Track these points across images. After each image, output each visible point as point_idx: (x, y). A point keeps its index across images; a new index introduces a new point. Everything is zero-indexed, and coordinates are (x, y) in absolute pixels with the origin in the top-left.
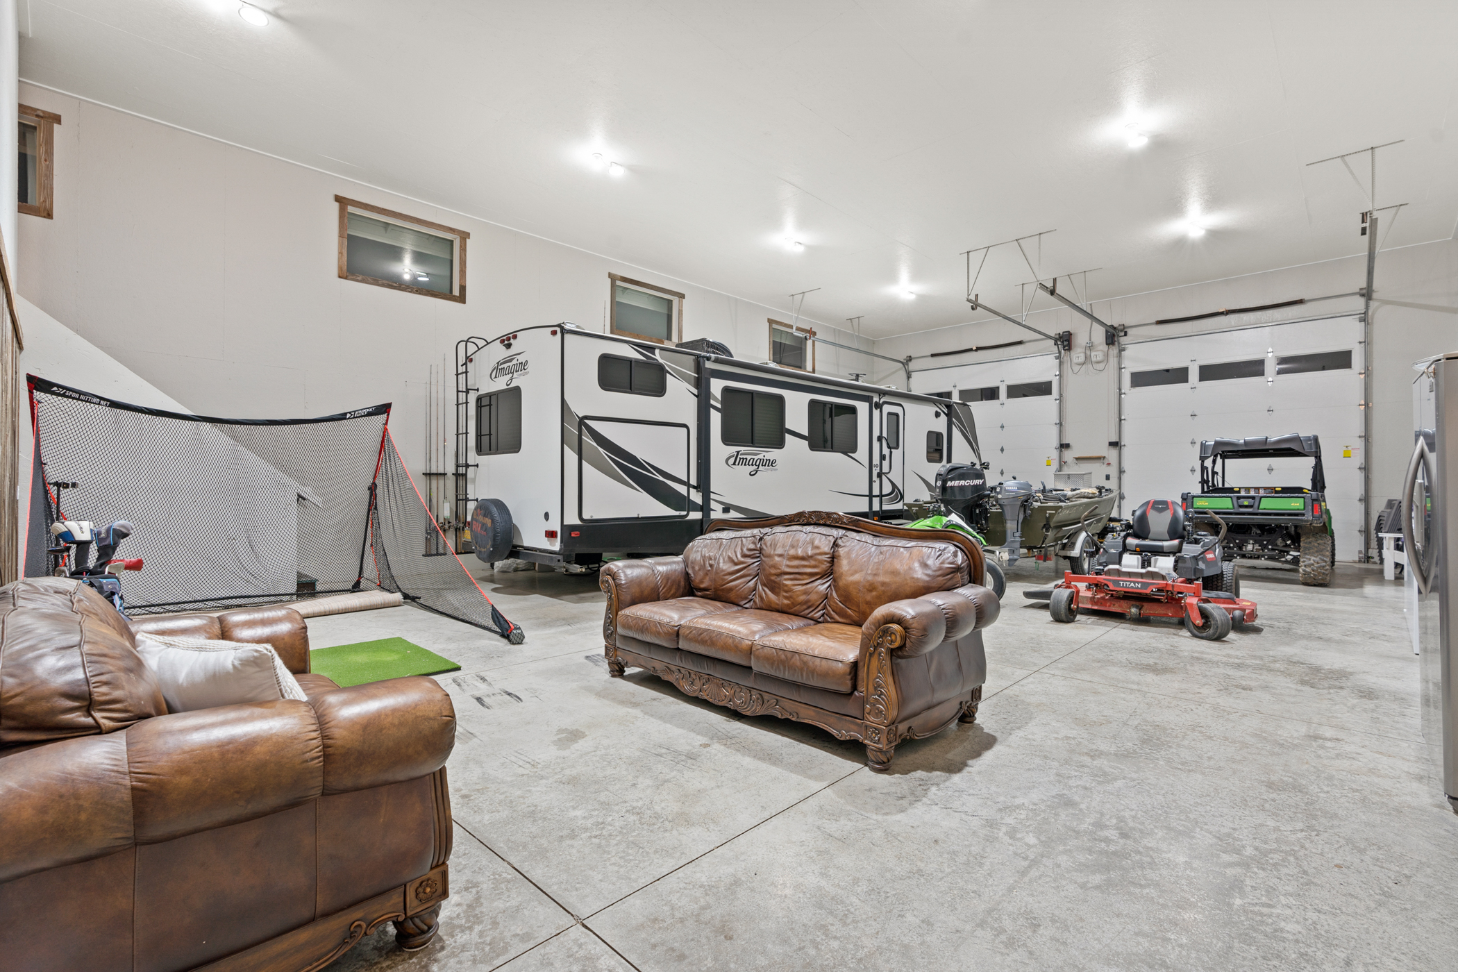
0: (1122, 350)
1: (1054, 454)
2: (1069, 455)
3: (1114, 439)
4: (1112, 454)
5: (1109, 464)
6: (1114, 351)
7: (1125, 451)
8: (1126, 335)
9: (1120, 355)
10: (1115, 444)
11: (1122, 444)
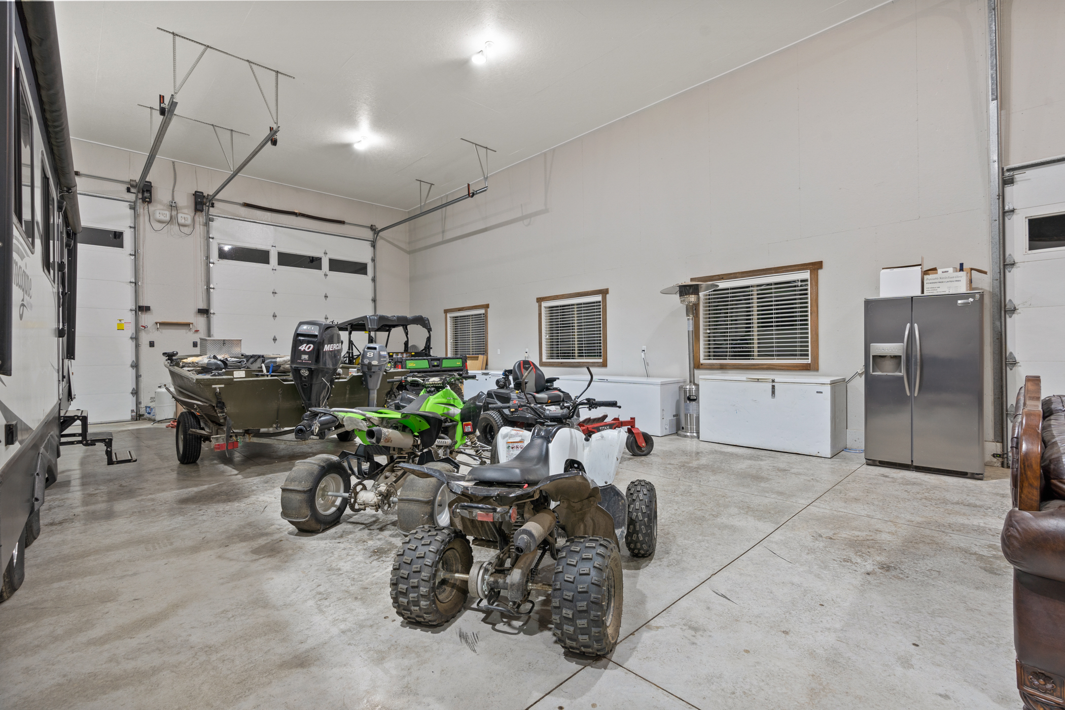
0: (209, 220)
1: (130, 317)
2: (147, 319)
3: (202, 306)
4: (200, 322)
5: (197, 331)
6: (200, 218)
7: (214, 320)
8: (213, 206)
9: (206, 224)
10: (205, 312)
11: (212, 311)
